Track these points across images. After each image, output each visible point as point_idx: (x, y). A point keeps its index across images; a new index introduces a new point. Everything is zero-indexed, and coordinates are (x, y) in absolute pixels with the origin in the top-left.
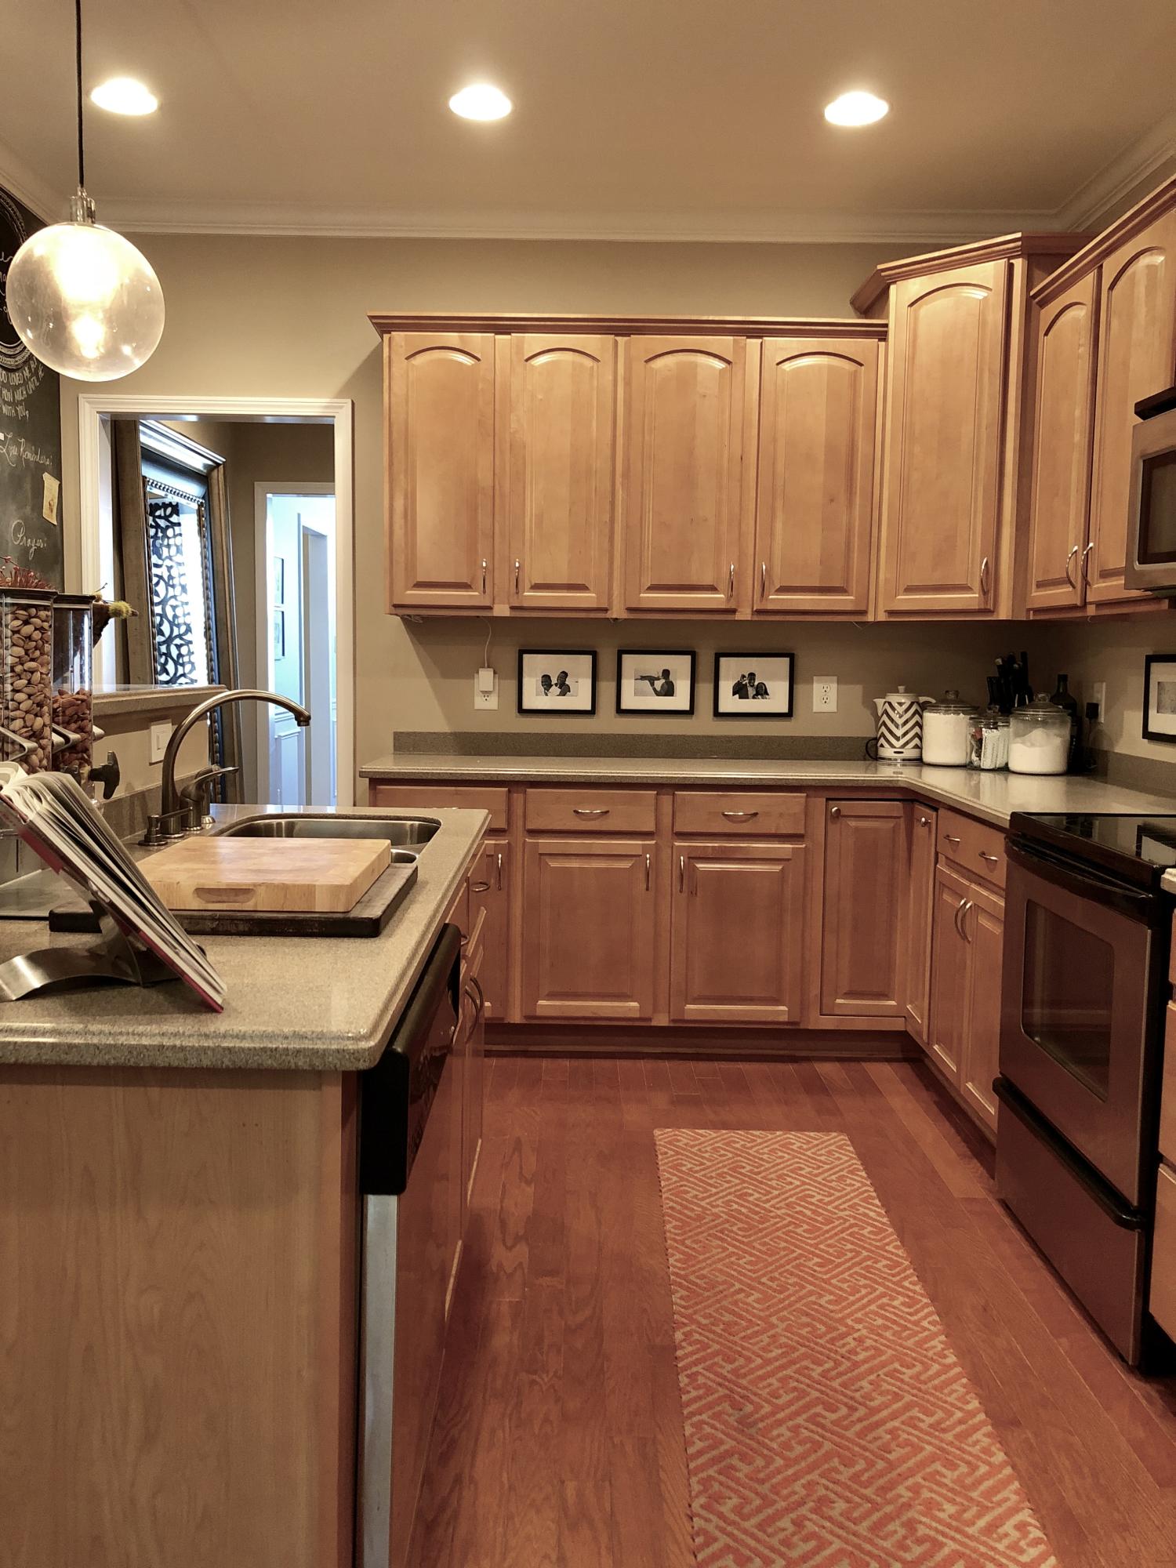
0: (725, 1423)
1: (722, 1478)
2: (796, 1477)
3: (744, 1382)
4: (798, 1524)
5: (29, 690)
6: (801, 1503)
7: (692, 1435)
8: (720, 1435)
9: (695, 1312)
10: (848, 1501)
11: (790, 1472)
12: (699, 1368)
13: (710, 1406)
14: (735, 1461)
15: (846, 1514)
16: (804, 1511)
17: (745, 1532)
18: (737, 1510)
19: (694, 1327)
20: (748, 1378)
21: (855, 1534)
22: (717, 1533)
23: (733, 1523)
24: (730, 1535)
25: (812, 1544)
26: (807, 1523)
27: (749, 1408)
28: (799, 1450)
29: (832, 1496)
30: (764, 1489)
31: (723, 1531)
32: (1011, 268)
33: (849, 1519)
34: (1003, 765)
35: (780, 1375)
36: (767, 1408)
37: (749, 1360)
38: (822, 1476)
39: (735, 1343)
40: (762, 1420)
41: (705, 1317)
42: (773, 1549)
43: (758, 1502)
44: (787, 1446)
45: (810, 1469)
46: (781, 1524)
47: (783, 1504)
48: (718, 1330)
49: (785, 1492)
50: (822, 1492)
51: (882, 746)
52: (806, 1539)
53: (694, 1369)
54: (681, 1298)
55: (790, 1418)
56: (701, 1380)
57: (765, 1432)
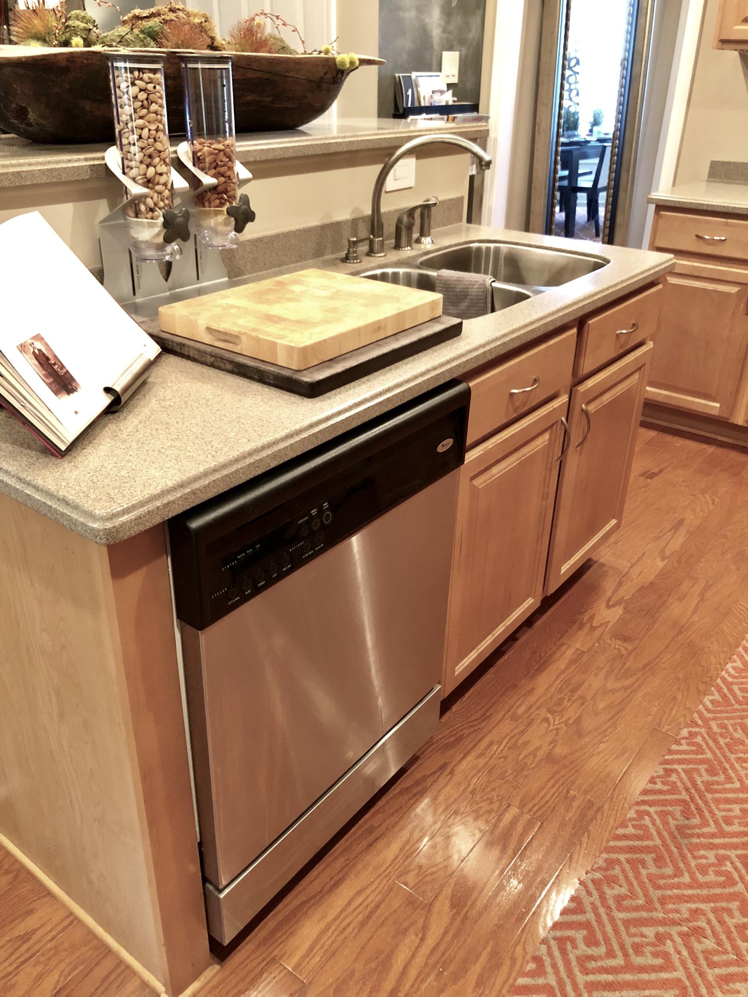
15: (707, 953)
16: (674, 931)
17: (612, 920)
19: (703, 730)
21: (702, 975)
22: (589, 908)
23: (608, 908)
24: (598, 915)
25: (659, 961)
27: (696, 821)
28: (711, 877)
29: (709, 932)
31: (595, 909)
33: (707, 959)
36: (712, 829)
37: (729, 779)
38: (715, 911)
39: (728, 760)
40: (699, 836)
42: (623, 948)
45: (707, 899)
46: (646, 930)
47: (661, 915)
48: (722, 742)
49: (671, 906)
50: (702, 923)
52: (655, 955)
54: (712, 702)
57: (693, 848)
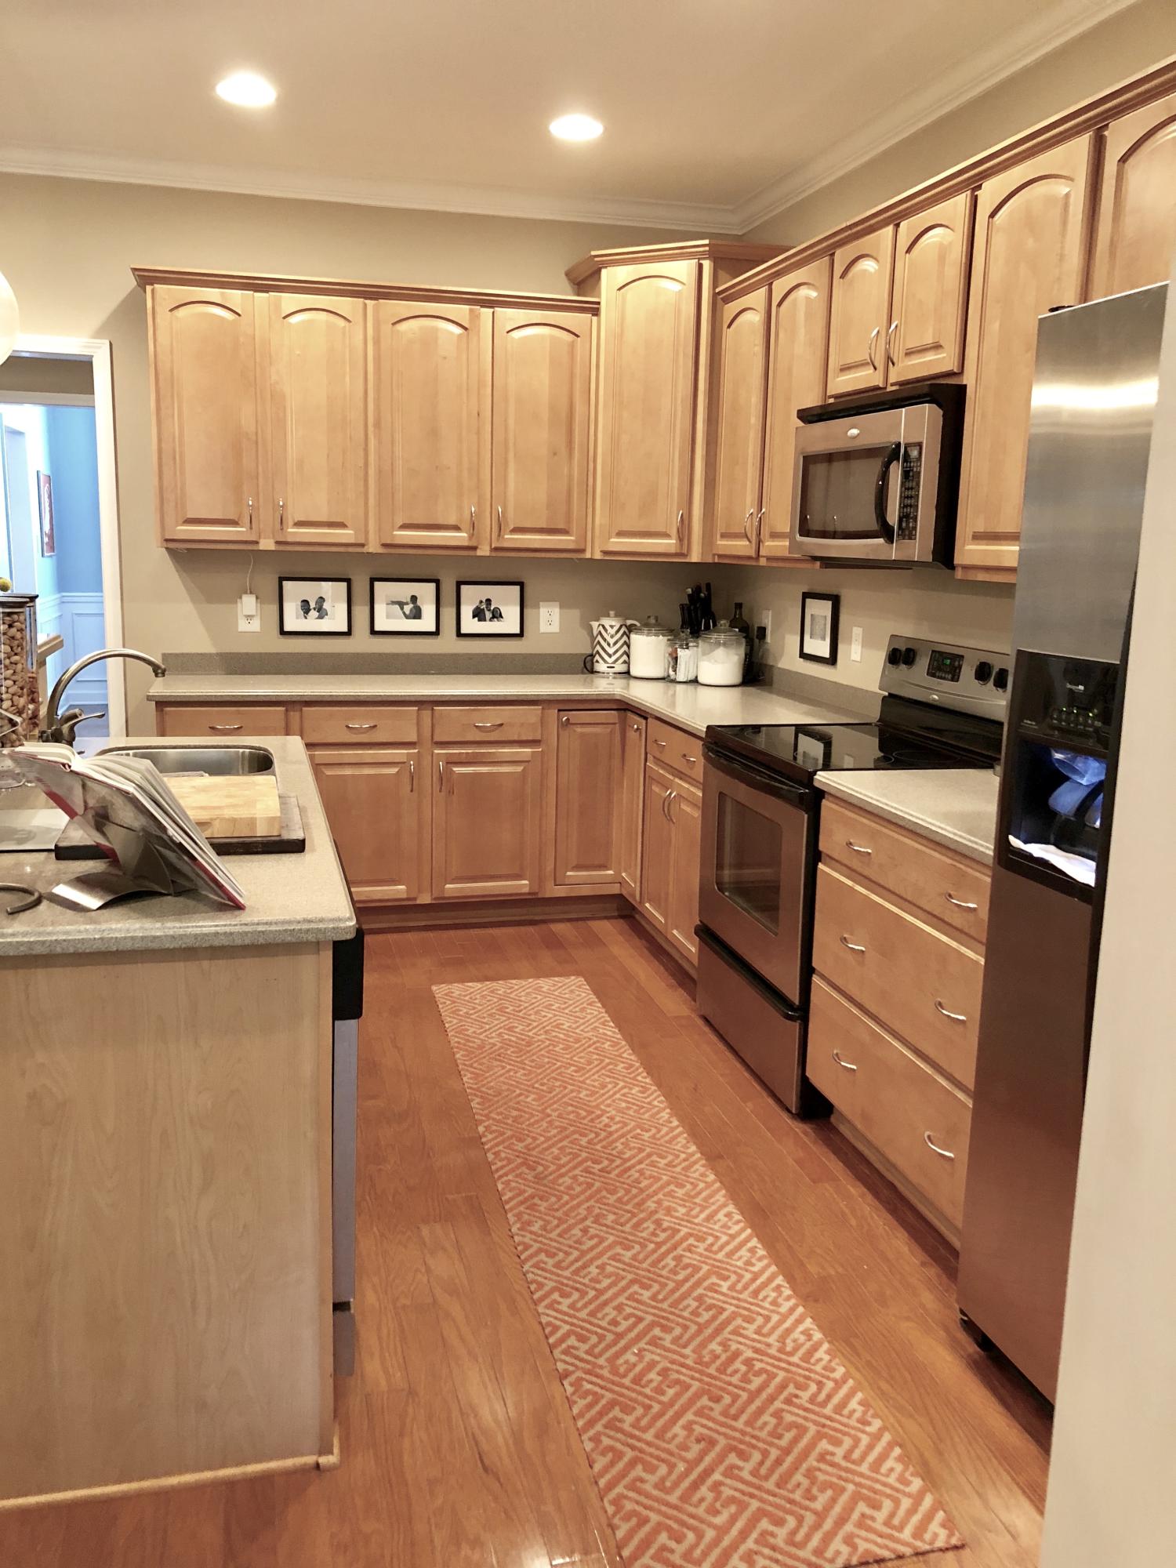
0: (525, 1179)
1: (528, 1211)
2: (579, 1205)
3: (534, 1153)
4: (585, 1231)
5: (14, 678)
6: (585, 1219)
7: (504, 1189)
8: (523, 1187)
9: (490, 1112)
10: (615, 1214)
11: (575, 1202)
12: (501, 1148)
13: (513, 1170)
14: (536, 1200)
15: (615, 1222)
16: (588, 1223)
17: (551, 1239)
18: (544, 1228)
19: (491, 1121)
20: (537, 1150)
21: (623, 1232)
22: (532, 1243)
23: (542, 1236)
24: (541, 1242)
25: (596, 1240)
26: (591, 1230)
27: (540, 1168)
28: (578, 1189)
29: (605, 1212)
30: (559, 1214)
31: (535, 1241)
32: (700, 266)
33: (617, 1224)
34: (693, 678)
35: (560, 1145)
36: (553, 1168)
37: (535, 1139)
38: (597, 1202)
39: (523, 1129)
40: (551, 1174)
41: (498, 1114)
42: (570, 1247)
43: (556, 1222)
44: (570, 1188)
45: (588, 1199)
46: (574, 1232)
47: (573, 1221)
48: (510, 1121)
49: (573, 1214)
50: (597, 1211)
51: (597, 661)
52: (591, 1238)
53: (497, 1149)
54: (478, 1103)
55: (569, 1171)
56: (503, 1155)
57: (554, 1182)
